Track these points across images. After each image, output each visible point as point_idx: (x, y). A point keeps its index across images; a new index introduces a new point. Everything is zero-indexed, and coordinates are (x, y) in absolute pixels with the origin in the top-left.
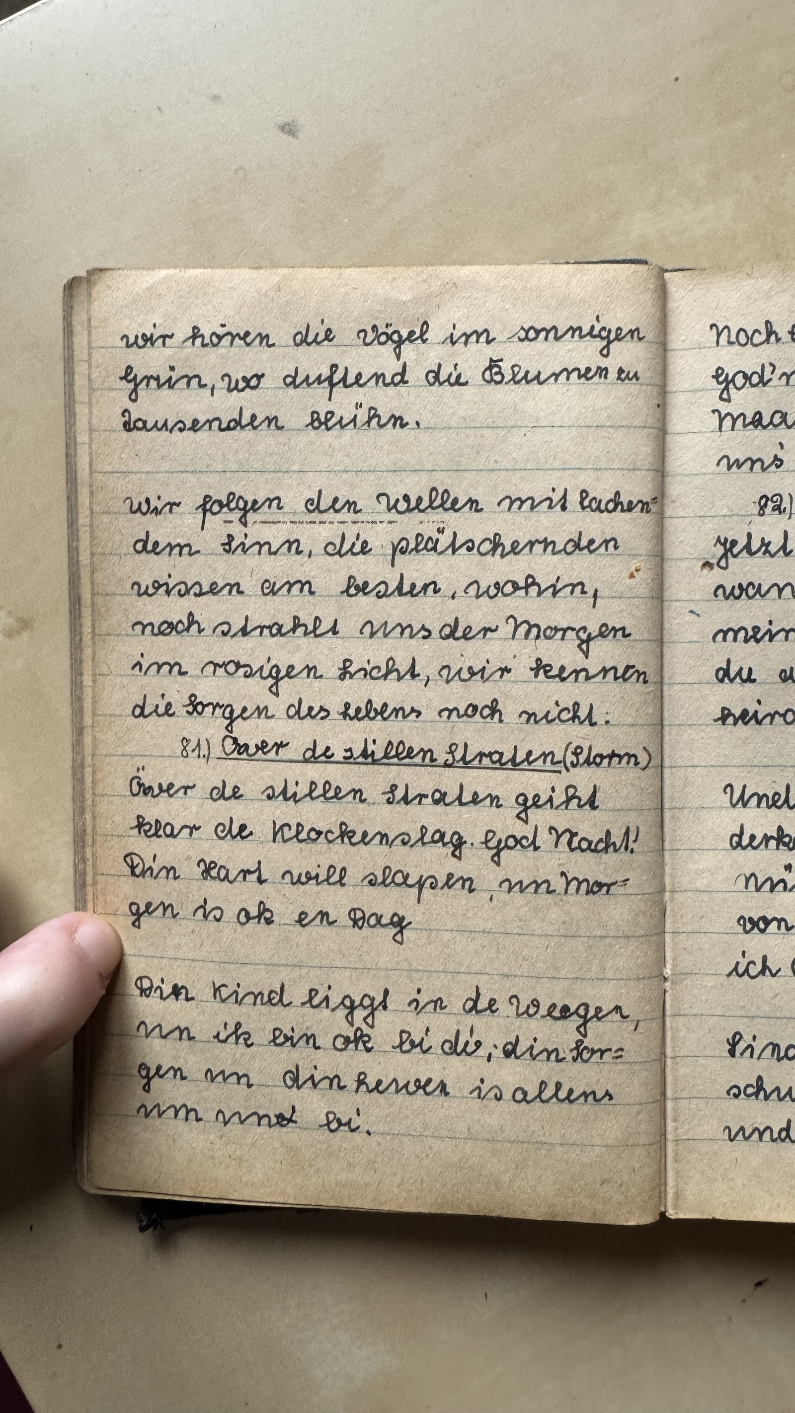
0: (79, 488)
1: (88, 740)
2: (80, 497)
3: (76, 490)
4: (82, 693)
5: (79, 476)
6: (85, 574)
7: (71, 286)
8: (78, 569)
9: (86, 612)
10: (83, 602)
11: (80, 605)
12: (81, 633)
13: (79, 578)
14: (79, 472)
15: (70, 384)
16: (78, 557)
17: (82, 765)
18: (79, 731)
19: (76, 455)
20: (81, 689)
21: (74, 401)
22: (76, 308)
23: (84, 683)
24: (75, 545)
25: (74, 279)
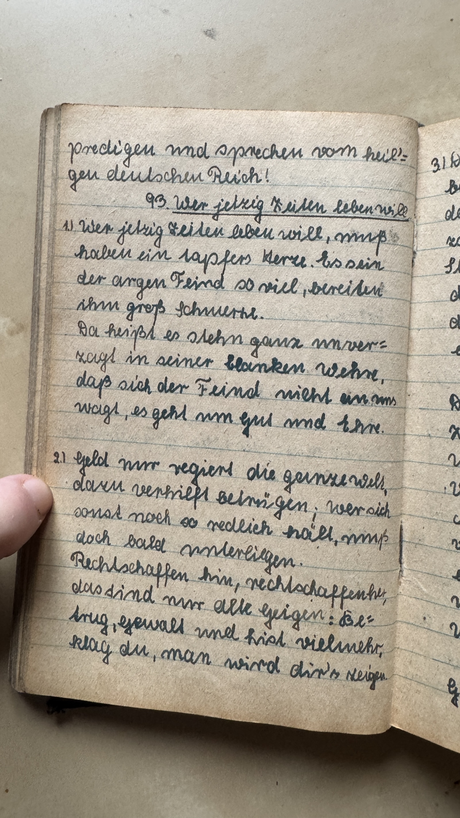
0: (43, 240)
1: (38, 400)
2: (43, 245)
3: (41, 241)
4: (36, 370)
5: (43, 233)
6: (43, 294)
7: (46, 113)
8: (39, 291)
9: (42, 318)
10: (41, 312)
11: (38, 314)
12: (38, 332)
13: (39, 297)
14: (44, 229)
15: (41, 175)
16: (39, 283)
17: (33, 416)
18: (32, 393)
19: (42, 219)
20: (36, 367)
21: (43, 186)
22: (48, 127)
23: (38, 364)
24: (38, 276)
25: (48, 109)
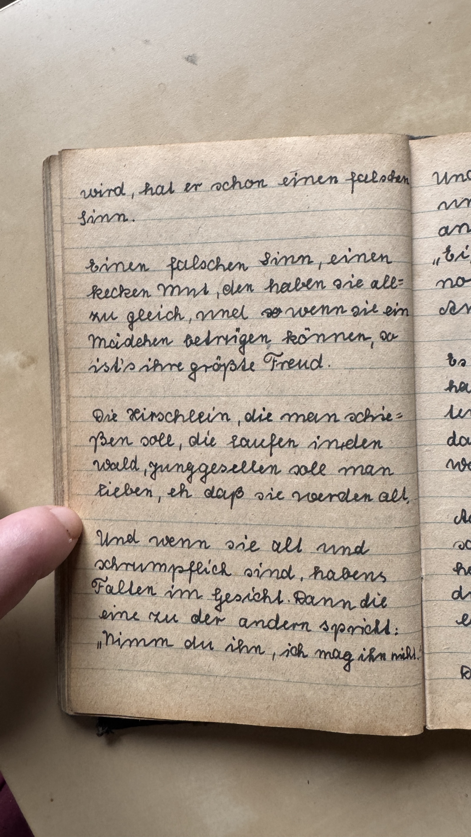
1: (64, 435)
2: (56, 289)
3: (54, 284)
4: (60, 407)
5: (56, 276)
6: (61, 335)
7: (49, 162)
8: (56, 332)
9: (62, 357)
10: (60, 351)
11: (58, 354)
12: (59, 371)
13: (57, 337)
14: (56, 272)
15: (48, 220)
16: (56, 324)
17: (61, 452)
18: (57, 431)
19: (54, 263)
21: (52, 231)
22: (52, 174)
23: (61, 401)
24: (54, 317)
25: (51, 156)
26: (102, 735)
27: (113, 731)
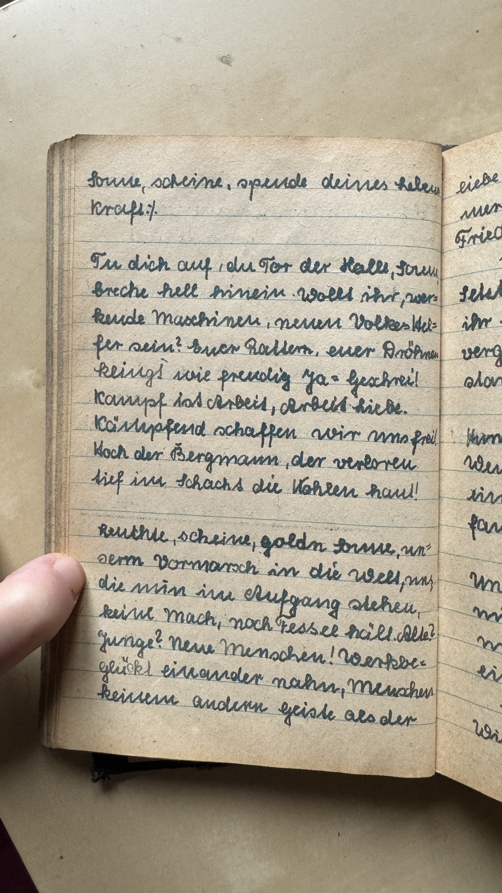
0: (54, 281)
1: (54, 446)
2: (54, 286)
4: (52, 416)
5: (54, 274)
6: (55, 336)
7: (53, 148)
8: (52, 334)
10: (54, 355)
11: (52, 357)
13: (52, 339)
14: (54, 269)
15: (50, 213)
18: (49, 440)
19: (52, 259)
21: (52, 224)
22: (55, 163)
23: (53, 409)
24: (50, 318)
26: (97, 780)
27: (110, 776)
